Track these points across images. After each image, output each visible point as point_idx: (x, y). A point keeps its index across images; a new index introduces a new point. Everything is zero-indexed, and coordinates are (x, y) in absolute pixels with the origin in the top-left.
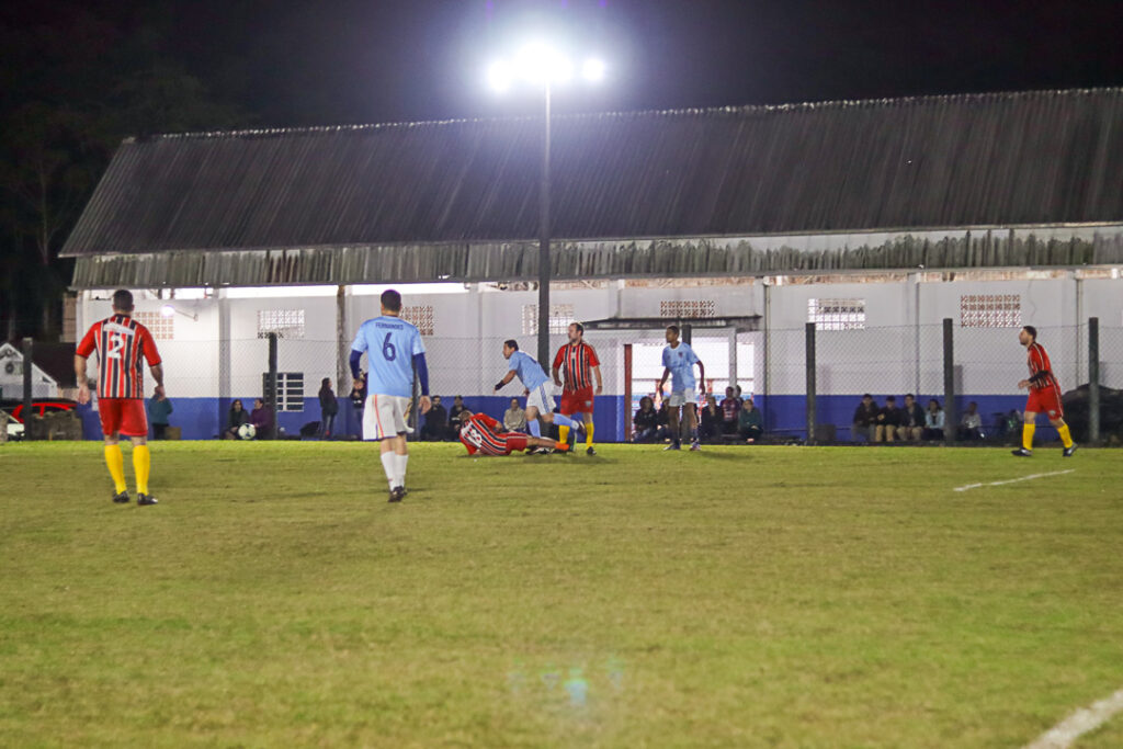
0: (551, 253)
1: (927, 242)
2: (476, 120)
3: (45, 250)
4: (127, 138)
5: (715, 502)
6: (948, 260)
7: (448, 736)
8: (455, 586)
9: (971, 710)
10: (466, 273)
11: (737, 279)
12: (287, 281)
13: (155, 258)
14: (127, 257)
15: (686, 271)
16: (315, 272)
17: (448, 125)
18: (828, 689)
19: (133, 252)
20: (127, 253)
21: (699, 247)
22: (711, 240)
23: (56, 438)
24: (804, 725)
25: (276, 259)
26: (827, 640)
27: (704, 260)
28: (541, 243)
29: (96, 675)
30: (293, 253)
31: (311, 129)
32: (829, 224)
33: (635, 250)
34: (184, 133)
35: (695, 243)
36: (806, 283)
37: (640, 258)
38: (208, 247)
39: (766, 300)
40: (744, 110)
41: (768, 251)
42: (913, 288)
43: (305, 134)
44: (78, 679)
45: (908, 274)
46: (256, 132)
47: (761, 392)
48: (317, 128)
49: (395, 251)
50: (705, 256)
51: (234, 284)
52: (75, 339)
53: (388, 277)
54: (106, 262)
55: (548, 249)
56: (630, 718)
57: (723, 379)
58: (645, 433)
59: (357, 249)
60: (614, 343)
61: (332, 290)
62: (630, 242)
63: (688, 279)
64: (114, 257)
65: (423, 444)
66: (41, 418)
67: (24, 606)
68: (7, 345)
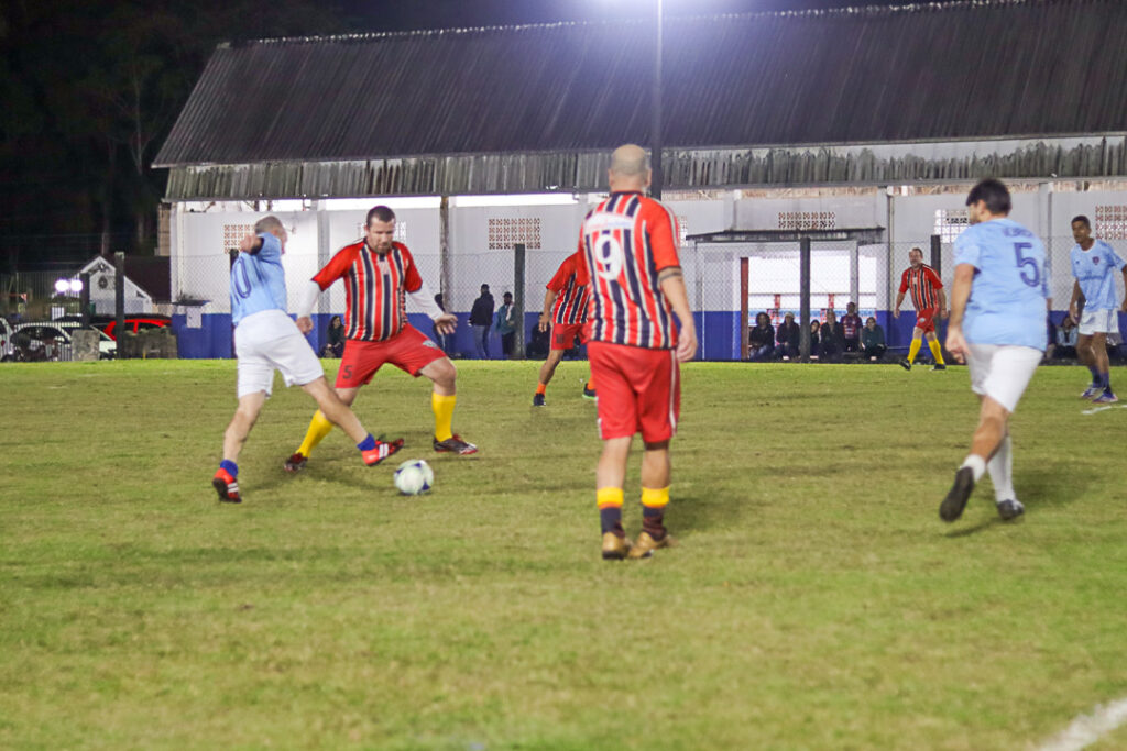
0: (663, 163)
1: (1060, 150)
2: (585, 23)
3: (139, 161)
4: (222, 42)
5: (828, 426)
6: (1083, 169)
7: (533, 676)
8: (550, 515)
9: (1083, 650)
10: (575, 184)
11: (860, 189)
12: (388, 191)
13: (251, 168)
14: (222, 167)
15: (805, 180)
16: (417, 183)
17: (556, 28)
18: (932, 627)
19: (229, 163)
20: (222, 163)
21: (819, 156)
22: (832, 148)
23: (151, 356)
24: (905, 666)
25: (376, 169)
26: (935, 574)
27: (825, 169)
28: (653, 152)
29: (172, 609)
30: (395, 162)
31: (413, 33)
32: (956, 132)
33: (751, 159)
34: (280, 37)
35: (815, 151)
36: (933, 193)
37: (757, 166)
38: (306, 157)
39: (890, 211)
40: (867, 11)
41: (892, 160)
42: (1045, 199)
43: (407, 38)
44: (153, 613)
45: (1040, 184)
46: (356, 36)
47: (884, 308)
48: (419, 32)
49: (501, 160)
50: (825, 165)
51: (334, 196)
52: (169, 252)
53: (494, 188)
54: (200, 173)
55: (660, 159)
56: (723, 657)
57: (844, 294)
58: (761, 350)
59: (461, 159)
60: (729, 257)
61: (435, 202)
62: (747, 151)
63: (808, 189)
64: (208, 168)
65: (529, 362)
66: (134, 335)
67: (103, 535)
68: (100, 260)
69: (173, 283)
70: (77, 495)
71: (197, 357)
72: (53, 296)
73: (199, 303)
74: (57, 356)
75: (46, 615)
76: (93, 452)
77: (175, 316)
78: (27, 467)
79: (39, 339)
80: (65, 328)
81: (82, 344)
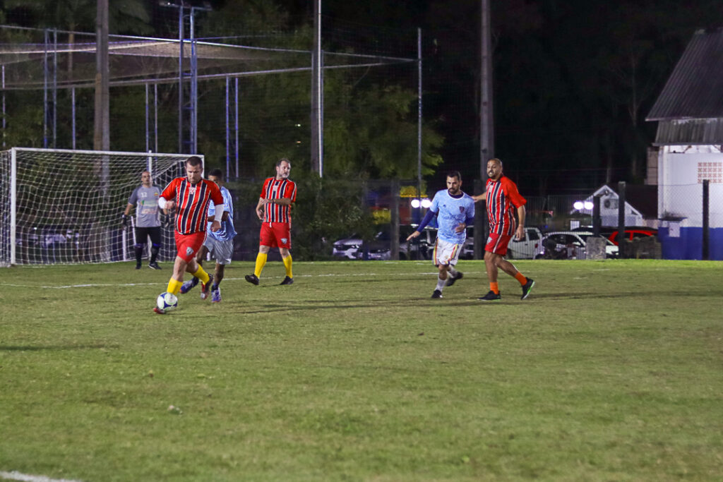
3: (634, 115)
4: (698, 30)
13: (719, 121)
14: (697, 120)
19: (703, 117)
20: (698, 117)
23: (642, 257)
29: (685, 442)
44: (671, 444)
54: (682, 124)
64: (687, 121)
66: (631, 241)
67: (627, 386)
68: (605, 187)
69: (659, 204)
70: (604, 356)
71: (679, 259)
72: (571, 213)
73: (679, 219)
74: (574, 256)
75: (594, 442)
76: (613, 325)
77: (661, 228)
78: (567, 335)
79: (562, 243)
80: (580, 236)
81: (593, 248)
